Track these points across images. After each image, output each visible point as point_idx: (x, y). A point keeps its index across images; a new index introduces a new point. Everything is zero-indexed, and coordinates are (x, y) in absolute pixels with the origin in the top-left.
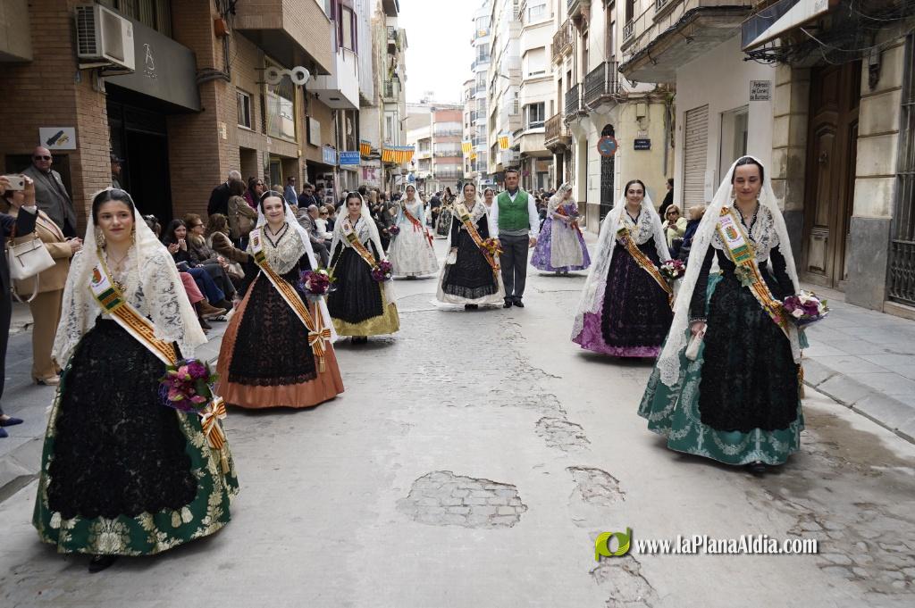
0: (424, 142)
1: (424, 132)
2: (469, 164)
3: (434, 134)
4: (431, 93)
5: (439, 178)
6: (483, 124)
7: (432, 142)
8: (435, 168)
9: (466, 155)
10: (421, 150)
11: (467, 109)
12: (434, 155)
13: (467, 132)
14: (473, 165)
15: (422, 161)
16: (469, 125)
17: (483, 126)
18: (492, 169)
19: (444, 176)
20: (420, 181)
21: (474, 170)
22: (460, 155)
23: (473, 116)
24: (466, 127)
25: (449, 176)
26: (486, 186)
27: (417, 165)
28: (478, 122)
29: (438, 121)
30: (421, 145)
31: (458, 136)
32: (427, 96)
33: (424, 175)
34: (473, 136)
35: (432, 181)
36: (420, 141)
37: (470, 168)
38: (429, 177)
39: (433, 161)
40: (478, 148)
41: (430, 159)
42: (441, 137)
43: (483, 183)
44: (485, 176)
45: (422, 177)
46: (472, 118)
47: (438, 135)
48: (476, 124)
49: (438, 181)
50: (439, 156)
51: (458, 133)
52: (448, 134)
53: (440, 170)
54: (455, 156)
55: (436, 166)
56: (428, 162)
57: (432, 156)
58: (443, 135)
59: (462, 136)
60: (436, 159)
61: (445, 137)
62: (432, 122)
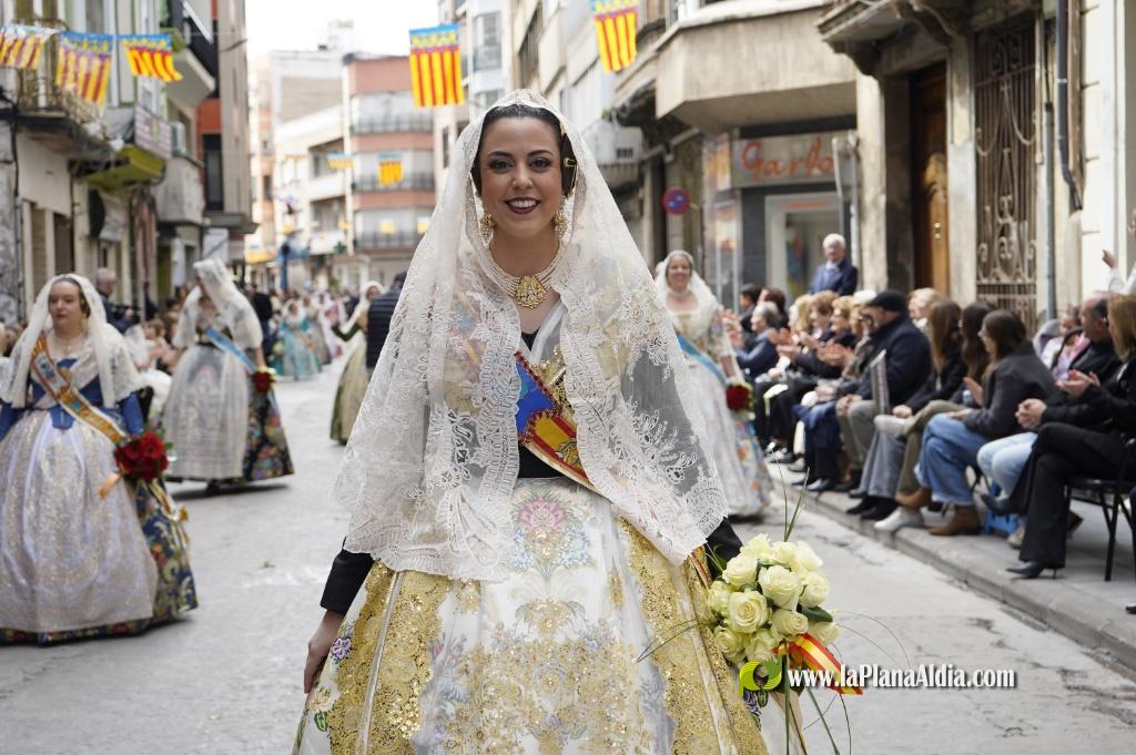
0: (322, 153)
1: (325, 125)
3: (352, 129)
5: (367, 252)
6: (490, 87)
7: (347, 150)
8: (355, 224)
10: (316, 175)
12: (353, 186)
15: (319, 206)
19: (382, 244)
20: (319, 262)
22: (425, 186)
25: (395, 244)
27: (305, 220)
31: (421, 132)
33: (323, 244)
35: (349, 260)
38: (341, 248)
39: (351, 204)
41: (341, 199)
42: (367, 135)
47: (365, 130)
48: (473, 90)
49: (367, 259)
50: (368, 187)
51: (421, 122)
52: (392, 128)
53: (370, 230)
54: (414, 189)
55: (359, 218)
56: (336, 207)
57: (348, 191)
58: (379, 129)
59: (430, 132)
60: (358, 197)
61: (386, 134)
62: (346, 96)
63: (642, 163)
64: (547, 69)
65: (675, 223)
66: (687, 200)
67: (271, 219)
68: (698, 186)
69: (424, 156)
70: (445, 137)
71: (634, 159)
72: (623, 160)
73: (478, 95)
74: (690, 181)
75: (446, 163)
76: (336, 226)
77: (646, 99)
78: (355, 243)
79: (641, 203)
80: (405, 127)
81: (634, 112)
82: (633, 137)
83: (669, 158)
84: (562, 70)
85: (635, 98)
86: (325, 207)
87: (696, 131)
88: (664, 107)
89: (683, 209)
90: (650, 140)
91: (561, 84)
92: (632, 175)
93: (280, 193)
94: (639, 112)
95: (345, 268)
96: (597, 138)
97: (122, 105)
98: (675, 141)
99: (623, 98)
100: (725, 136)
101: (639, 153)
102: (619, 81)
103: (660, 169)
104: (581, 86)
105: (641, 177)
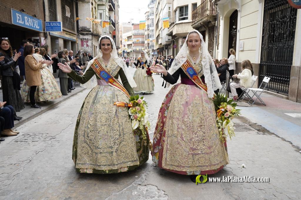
1: (129, 34)
2: (147, 46)
3: (133, 34)
4: (133, 19)
7: (132, 37)
9: (146, 42)
10: (128, 41)
11: (146, 24)
12: (133, 43)
13: (146, 33)
14: (148, 46)
15: (128, 45)
16: (147, 30)
17: (153, 30)
18: (156, 47)
19: (137, 51)
20: (128, 53)
21: (149, 48)
22: (143, 43)
23: (148, 26)
24: (146, 31)
25: (139, 51)
26: (153, 55)
27: (126, 47)
28: (151, 28)
29: (134, 29)
30: (128, 39)
31: (142, 35)
32: (131, 20)
33: (129, 51)
34: (148, 35)
36: (128, 37)
37: (147, 48)
38: (131, 51)
39: (133, 45)
40: (151, 39)
41: (131, 44)
42: (136, 35)
43: (152, 54)
44: (153, 51)
45: (128, 51)
46: (148, 27)
47: (135, 35)
48: (150, 29)
49: (135, 53)
50: (135, 43)
51: (143, 34)
52: (139, 34)
53: (135, 49)
54: (141, 43)
55: (134, 47)
56: (131, 45)
57: (132, 43)
58: (137, 35)
59: (144, 35)
60: (134, 44)
61: (138, 35)
62: (132, 30)
63: (171, 41)
64: (160, 28)
65: (175, 49)
66: (176, 46)
67: (122, 47)
68: (178, 45)
69: (143, 39)
70: (146, 36)
71: (170, 40)
72: (169, 41)
73: (150, 30)
74: (177, 44)
75: (146, 40)
76: (131, 48)
77: (172, 33)
78: (133, 51)
79: (171, 46)
80: (141, 34)
81: (170, 34)
82: (170, 37)
83: (175, 41)
84: (162, 28)
85: (170, 33)
86: (129, 45)
87: (178, 37)
88: (173, 34)
89: (176, 47)
90: (172, 38)
91: (161, 30)
92: (170, 43)
93: (123, 43)
94: (171, 34)
95: (132, 54)
96: (165, 38)
97: (104, 32)
98: (175, 38)
99: (169, 32)
100: (181, 38)
101: (171, 40)
102: (169, 30)
103: (174, 42)
104: (164, 30)
105: (171, 43)
